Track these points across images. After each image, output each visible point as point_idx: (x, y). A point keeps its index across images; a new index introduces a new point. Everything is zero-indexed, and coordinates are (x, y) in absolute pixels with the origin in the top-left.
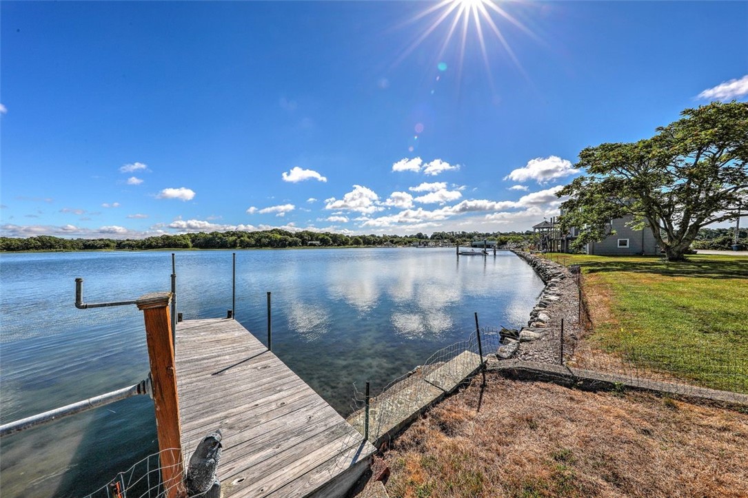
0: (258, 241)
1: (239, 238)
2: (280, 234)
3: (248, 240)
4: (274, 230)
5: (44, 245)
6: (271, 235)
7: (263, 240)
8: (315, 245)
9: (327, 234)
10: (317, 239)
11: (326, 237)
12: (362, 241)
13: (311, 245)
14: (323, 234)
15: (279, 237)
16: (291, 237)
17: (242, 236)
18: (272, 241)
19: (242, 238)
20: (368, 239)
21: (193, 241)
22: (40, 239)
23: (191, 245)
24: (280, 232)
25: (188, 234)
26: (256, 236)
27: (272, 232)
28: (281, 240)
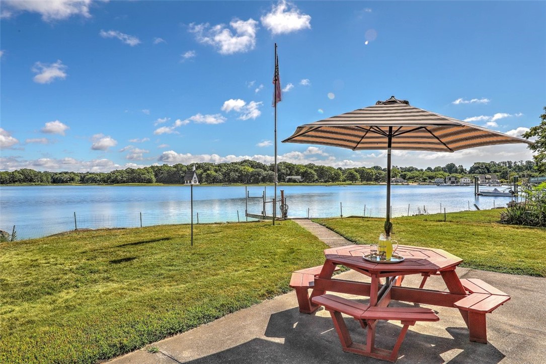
0: (226, 175)
1: (205, 171)
2: (252, 167)
3: (214, 174)
4: (245, 161)
5: (26, 178)
6: (242, 168)
7: (232, 174)
8: (295, 181)
9: (311, 166)
10: (297, 174)
11: (309, 170)
12: (358, 176)
13: (290, 180)
14: (306, 166)
15: (251, 170)
16: (265, 170)
17: (208, 170)
18: (242, 175)
19: (209, 172)
20: (367, 173)
21: (156, 175)
22: (22, 172)
23: (154, 179)
24: (253, 164)
25: (152, 167)
26: (224, 170)
27: (243, 164)
28: (253, 175)
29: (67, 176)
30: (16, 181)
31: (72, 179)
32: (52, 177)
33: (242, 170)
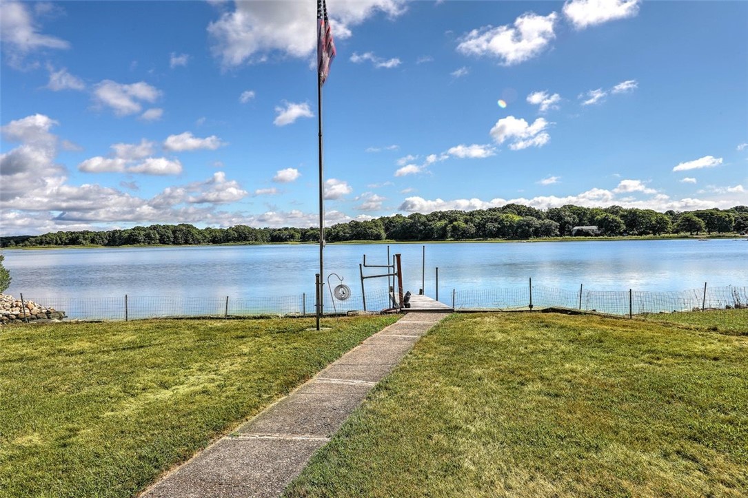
0: (481, 227)
1: (451, 222)
2: (520, 214)
3: (463, 225)
4: (508, 206)
5: (241, 236)
6: (503, 216)
7: (489, 225)
8: (587, 234)
9: (614, 210)
10: (592, 222)
11: (611, 217)
12: (703, 224)
13: (579, 233)
14: (606, 210)
15: (517, 218)
16: (539, 218)
17: (456, 220)
18: (504, 226)
19: (455, 223)
20: (720, 218)
21: (387, 230)
22: (237, 229)
23: (384, 235)
24: (519, 210)
25: (382, 219)
26: (478, 219)
27: (505, 211)
28: (520, 225)
29: (287, 233)
30: (230, 240)
31: (292, 237)
32: (270, 235)
33: (503, 219)
